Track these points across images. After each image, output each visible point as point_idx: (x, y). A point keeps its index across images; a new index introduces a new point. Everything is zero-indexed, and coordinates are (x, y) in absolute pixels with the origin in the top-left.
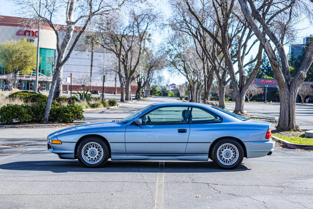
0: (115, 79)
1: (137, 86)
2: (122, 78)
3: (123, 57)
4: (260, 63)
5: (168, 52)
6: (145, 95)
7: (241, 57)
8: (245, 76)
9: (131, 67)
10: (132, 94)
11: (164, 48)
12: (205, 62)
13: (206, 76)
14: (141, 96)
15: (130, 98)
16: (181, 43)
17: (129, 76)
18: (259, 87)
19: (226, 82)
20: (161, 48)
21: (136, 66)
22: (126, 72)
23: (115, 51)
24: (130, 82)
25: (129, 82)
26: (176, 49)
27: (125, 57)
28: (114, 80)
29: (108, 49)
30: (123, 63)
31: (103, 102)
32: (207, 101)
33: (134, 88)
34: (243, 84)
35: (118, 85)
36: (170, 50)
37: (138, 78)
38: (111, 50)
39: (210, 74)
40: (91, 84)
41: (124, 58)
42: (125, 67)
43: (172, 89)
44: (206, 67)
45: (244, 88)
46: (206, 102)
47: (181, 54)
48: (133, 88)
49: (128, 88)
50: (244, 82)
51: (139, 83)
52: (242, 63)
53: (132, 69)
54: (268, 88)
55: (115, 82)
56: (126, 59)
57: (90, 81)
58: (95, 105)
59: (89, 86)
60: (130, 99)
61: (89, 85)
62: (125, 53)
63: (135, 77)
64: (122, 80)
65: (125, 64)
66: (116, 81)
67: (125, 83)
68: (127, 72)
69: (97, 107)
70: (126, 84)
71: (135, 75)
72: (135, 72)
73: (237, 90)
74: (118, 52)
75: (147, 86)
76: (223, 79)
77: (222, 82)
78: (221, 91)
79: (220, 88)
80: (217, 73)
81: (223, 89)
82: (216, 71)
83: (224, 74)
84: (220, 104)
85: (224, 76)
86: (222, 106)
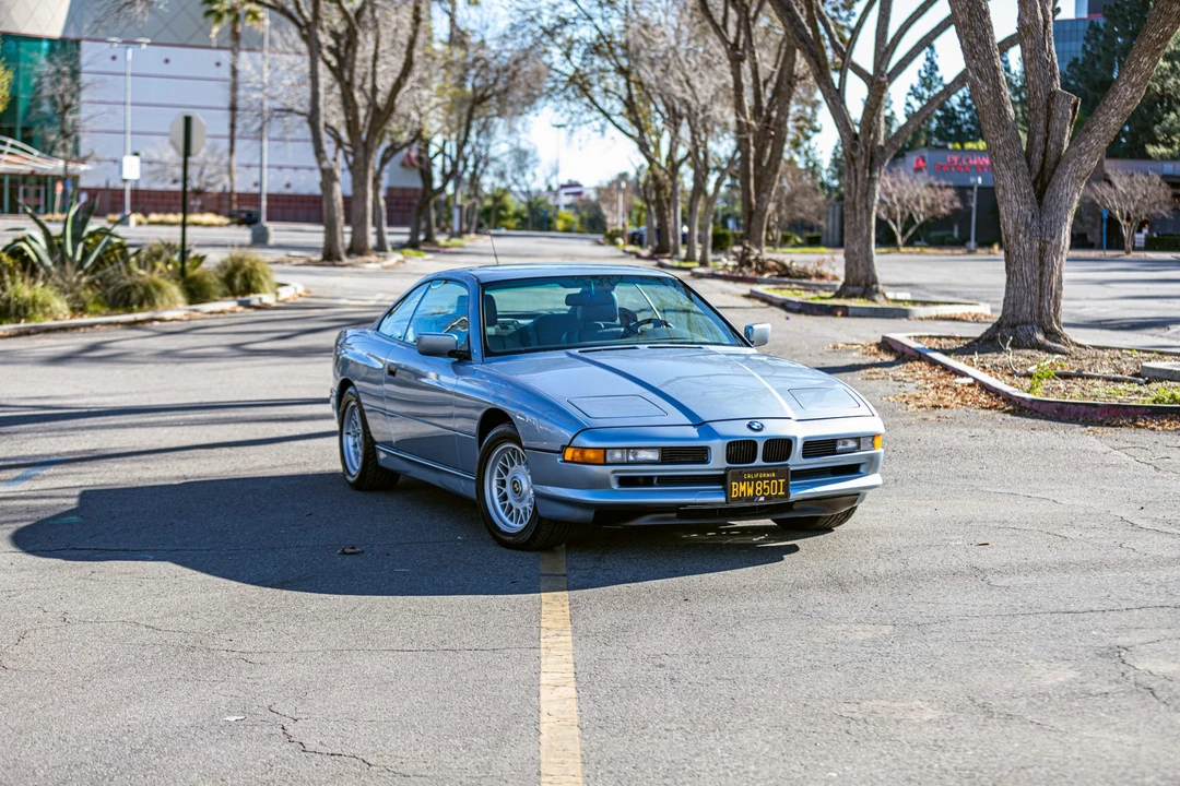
3: (332, 42)
5: (550, 33)
6: (456, 228)
9: (375, 90)
11: (533, 13)
13: (748, 126)
18: (944, 183)
20: (524, 12)
21: (397, 86)
22: (350, 118)
23: (292, 7)
26: (589, 17)
27: (343, 42)
30: (337, 73)
31: (183, 272)
32: (757, 251)
36: (564, 22)
38: (279, 9)
39: (769, 119)
41: (341, 46)
42: (347, 88)
43: (569, 200)
46: (752, 258)
47: (612, 37)
51: (425, 174)
53: (381, 99)
54: (980, 188)
56: (350, 51)
58: (134, 296)
59: (224, 192)
62: (342, 24)
65: (346, 74)
69: (146, 306)
74: (307, 14)
76: (870, 133)
77: (863, 149)
78: (858, 198)
79: (853, 185)
80: (832, 99)
81: (868, 188)
82: (829, 87)
83: (873, 106)
84: (851, 269)
85: (875, 118)
86: (863, 283)
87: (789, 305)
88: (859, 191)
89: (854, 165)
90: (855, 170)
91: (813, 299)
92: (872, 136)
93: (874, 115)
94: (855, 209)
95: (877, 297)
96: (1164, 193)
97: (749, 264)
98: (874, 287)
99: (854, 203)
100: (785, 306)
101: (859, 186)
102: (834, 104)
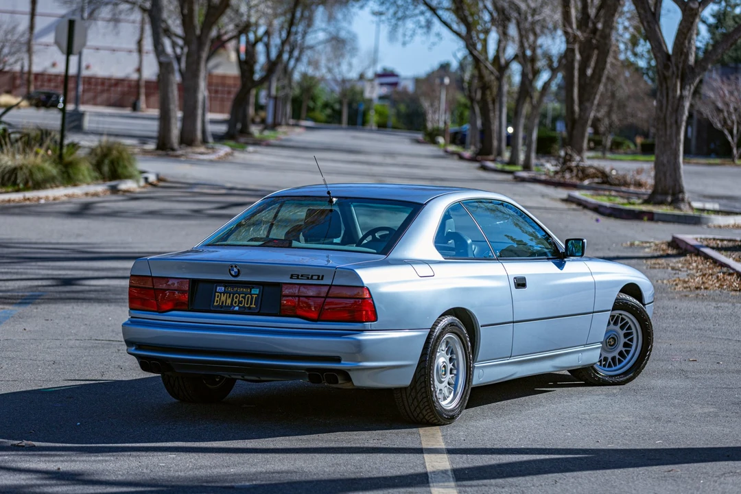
0: (140, 43)
1: (235, 78)
2: (169, 37)
6: (270, 120)
10: (211, 111)
14: (253, 122)
15: (204, 132)
17: (198, 32)
19: (691, 69)
24: (204, 55)
25: (199, 58)
28: (133, 46)
32: (577, 158)
33: (223, 85)
35: (150, 71)
37: (239, 42)
39: (595, 30)
40: (30, 66)
43: (384, 90)
46: (573, 164)
48: (217, 85)
49: (195, 89)
51: (246, 65)
55: (135, 55)
57: (30, 51)
59: (22, 72)
60: (204, 141)
61: (22, 68)
63: (225, 37)
64: (169, 49)
66: (140, 51)
67: (178, 59)
68: (191, 11)
70: (183, 65)
71: (227, 25)
72: (229, 12)
75: (278, 80)
76: (681, 54)
77: (675, 69)
78: (668, 113)
79: (664, 102)
80: (648, 22)
81: (678, 106)
82: (645, 12)
83: (685, 31)
84: (660, 179)
85: (687, 42)
86: (671, 192)
87: (601, 210)
88: (670, 108)
89: (666, 83)
90: (667, 88)
91: (623, 204)
92: (683, 57)
93: (685, 39)
94: (665, 123)
95: (682, 206)
97: (570, 169)
98: (680, 196)
99: (665, 118)
100: (597, 209)
101: (670, 103)
102: (650, 27)
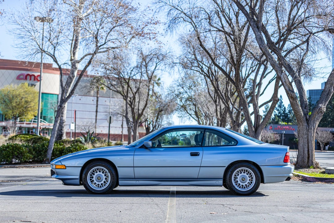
0: (122, 125)
3: (130, 100)
4: (276, 102)
5: (178, 96)
7: (256, 95)
8: (260, 116)
9: (139, 110)
11: (173, 91)
12: (217, 103)
13: (219, 119)
16: (192, 86)
17: (136, 120)
18: (275, 133)
19: (240, 124)
20: (171, 91)
21: (144, 109)
22: (133, 116)
23: (122, 92)
25: (137, 126)
26: (186, 92)
27: (132, 99)
29: (115, 91)
30: (131, 105)
31: (109, 144)
33: (142, 135)
34: (258, 124)
36: (180, 93)
38: (118, 92)
39: (223, 117)
40: (96, 131)
41: (132, 101)
42: (133, 110)
44: (218, 109)
45: (260, 128)
47: (192, 97)
50: (259, 121)
52: (257, 101)
53: (140, 112)
54: (284, 134)
56: (134, 101)
57: (95, 128)
62: (132, 95)
64: (130, 125)
65: (133, 107)
66: (122, 127)
68: (135, 116)
70: (133, 128)
71: (143, 119)
72: (143, 116)
73: (252, 130)
74: (126, 94)
76: (237, 121)
80: (230, 114)
96: (331, 136)
